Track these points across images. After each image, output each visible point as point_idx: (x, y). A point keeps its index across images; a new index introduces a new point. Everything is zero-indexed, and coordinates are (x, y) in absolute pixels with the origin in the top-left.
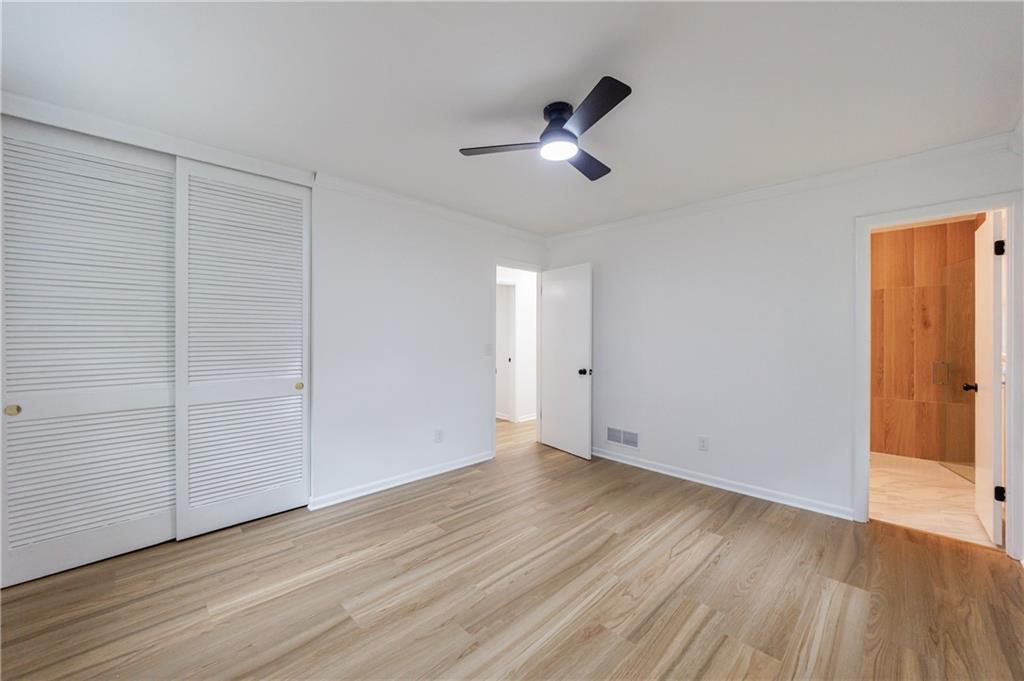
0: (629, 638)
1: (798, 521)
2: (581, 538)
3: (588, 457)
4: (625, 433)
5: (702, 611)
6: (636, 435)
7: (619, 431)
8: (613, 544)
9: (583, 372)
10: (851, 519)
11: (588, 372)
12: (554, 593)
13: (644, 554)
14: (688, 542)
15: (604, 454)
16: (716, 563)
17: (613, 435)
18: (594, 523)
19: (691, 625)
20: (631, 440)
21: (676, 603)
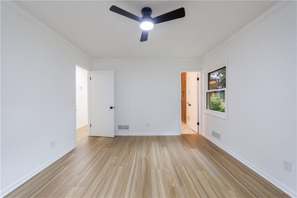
0: (181, 186)
1: (173, 138)
2: (138, 163)
3: (114, 137)
4: (124, 126)
5: (183, 167)
6: (128, 126)
7: (123, 126)
8: (148, 160)
9: (111, 108)
10: (179, 135)
11: (113, 108)
12: (151, 185)
13: (158, 160)
14: (162, 152)
15: (118, 134)
16: (172, 154)
17: (120, 127)
18: (136, 157)
19: (186, 173)
20: (127, 128)
21: (178, 169)
